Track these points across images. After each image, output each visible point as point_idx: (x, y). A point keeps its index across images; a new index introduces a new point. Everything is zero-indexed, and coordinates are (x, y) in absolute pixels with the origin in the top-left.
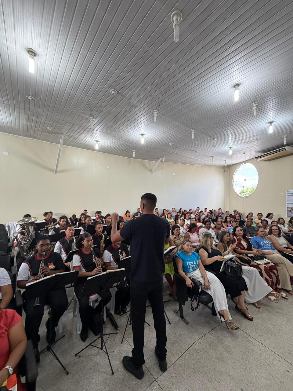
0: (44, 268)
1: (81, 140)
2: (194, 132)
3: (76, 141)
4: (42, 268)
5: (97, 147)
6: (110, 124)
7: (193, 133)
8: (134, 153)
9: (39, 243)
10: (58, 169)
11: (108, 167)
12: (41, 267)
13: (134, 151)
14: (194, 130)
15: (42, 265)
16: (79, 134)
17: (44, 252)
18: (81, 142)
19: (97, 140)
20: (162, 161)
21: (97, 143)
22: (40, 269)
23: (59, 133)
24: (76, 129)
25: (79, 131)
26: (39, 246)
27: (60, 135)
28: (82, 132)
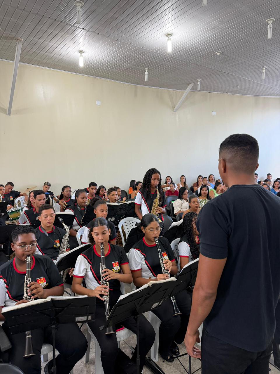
0: (33, 287)
1: (51, 49)
2: (272, 26)
3: (42, 53)
4: (28, 286)
5: (81, 64)
6: (111, 14)
7: (270, 27)
8: (146, 73)
9: (17, 240)
10: (13, 108)
11: (98, 103)
12: (27, 284)
13: (146, 70)
14: (272, 22)
15: (27, 280)
16: (51, 37)
17: (28, 256)
18: (52, 55)
19: (81, 49)
20: (194, 89)
21: (82, 56)
22: (25, 289)
23: (12, 38)
24: (45, 28)
25: (50, 31)
26: (19, 246)
27: (14, 41)
28: (55, 32)
